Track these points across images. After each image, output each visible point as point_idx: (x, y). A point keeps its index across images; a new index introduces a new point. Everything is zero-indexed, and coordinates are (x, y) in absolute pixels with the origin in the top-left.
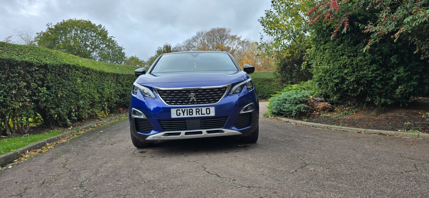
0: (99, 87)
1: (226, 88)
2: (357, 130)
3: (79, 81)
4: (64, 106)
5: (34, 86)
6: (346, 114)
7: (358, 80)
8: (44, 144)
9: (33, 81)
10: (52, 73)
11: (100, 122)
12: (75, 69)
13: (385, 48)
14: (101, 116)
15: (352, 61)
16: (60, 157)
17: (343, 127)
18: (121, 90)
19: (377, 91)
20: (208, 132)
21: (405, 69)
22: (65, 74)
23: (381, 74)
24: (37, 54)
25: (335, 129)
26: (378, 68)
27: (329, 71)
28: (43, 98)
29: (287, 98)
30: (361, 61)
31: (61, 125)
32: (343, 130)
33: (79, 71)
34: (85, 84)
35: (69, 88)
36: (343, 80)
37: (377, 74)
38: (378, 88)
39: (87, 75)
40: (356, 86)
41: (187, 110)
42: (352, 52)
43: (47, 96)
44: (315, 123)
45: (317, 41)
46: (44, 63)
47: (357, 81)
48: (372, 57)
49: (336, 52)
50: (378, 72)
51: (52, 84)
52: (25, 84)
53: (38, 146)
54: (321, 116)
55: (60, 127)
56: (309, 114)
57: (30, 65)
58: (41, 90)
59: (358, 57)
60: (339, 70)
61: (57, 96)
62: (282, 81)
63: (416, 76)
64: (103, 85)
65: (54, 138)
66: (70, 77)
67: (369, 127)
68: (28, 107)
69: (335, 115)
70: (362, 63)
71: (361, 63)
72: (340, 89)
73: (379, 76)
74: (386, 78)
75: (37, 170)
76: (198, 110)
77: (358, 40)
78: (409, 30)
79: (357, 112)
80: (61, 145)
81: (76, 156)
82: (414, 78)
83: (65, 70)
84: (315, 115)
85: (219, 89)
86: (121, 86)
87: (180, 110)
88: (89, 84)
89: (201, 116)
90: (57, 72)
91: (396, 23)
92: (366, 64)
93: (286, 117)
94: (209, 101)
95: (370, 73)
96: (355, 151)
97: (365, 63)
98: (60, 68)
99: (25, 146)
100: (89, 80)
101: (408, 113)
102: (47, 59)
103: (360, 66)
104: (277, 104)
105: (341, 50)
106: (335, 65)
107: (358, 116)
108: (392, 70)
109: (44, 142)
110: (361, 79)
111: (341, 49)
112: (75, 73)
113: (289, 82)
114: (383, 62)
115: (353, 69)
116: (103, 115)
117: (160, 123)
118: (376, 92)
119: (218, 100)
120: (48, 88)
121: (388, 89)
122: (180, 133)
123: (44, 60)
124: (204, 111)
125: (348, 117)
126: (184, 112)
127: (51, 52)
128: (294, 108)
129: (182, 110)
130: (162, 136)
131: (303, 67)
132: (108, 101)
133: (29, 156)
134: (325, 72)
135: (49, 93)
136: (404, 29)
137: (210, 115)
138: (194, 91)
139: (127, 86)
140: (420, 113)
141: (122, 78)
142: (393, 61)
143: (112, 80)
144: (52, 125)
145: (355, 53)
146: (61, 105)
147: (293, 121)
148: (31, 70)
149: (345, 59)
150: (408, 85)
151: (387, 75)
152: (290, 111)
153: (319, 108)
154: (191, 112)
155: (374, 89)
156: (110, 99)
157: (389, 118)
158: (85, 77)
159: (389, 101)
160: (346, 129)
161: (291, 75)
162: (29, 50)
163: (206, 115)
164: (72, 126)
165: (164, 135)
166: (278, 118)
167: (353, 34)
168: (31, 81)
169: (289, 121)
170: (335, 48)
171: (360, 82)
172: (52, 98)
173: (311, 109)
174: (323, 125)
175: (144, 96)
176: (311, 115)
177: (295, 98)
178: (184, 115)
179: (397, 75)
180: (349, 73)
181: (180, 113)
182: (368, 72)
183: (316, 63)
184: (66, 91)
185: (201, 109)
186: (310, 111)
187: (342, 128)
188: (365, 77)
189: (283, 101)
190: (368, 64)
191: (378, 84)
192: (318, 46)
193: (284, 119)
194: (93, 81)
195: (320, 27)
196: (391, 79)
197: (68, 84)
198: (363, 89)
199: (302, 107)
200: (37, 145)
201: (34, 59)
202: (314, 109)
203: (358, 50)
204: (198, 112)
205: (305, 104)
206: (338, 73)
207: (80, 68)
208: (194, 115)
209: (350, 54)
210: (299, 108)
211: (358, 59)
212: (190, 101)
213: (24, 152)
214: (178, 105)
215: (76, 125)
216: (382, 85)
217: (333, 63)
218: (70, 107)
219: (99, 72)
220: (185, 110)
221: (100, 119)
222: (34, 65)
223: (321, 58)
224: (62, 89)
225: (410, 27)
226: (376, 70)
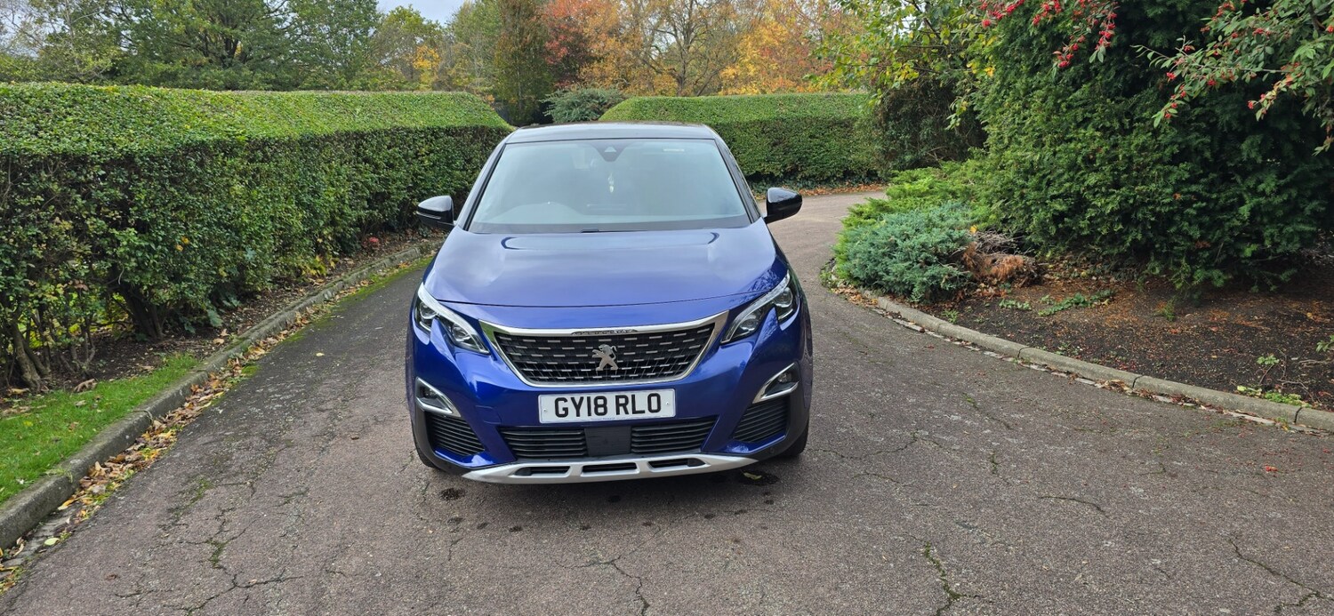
0: (303, 187)
1: (711, 326)
2: (1109, 375)
3: (238, 188)
4: (197, 275)
5: (95, 227)
6: (1081, 305)
7: (1126, 209)
8: (145, 425)
9: (92, 212)
10: (150, 178)
11: (312, 299)
12: (223, 154)
13: (1224, 112)
14: (314, 272)
15: (1115, 146)
16: (199, 502)
17: (1068, 360)
18: (372, 181)
19: (1184, 245)
20: (654, 465)
21: (1282, 182)
22: (193, 175)
23: (1204, 193)
24: (96, 119)
25: (1043, 363)
26: (1194, 172)
27: (1039, 170)
28: (129, 261)
29: (899, 242)
30: (1143, 148)
31: (193, 331)
32: (1065, 369)
33: (237, 156)
34: (259, 192)
35: (207, 215)
36: (1080, 205)
37: (1189, 192)
38: (1190, 238)
39: (262, 161)
40: (1121, 227)
41: (589, 399)
42: (1116, 115)
43: (140, 254)
44: (982, 330)
45: (1007, 59)
46: (121, 151)
47: (1125, 214)
48: (1180, 140)
49: (1065, 110)
50: (1194, 188)
51: (154, 216)
52: (67, 225)
53: (127, 437)
54: (1001, 305)
55: (188, 335)
56: (963, 293)
57: (78, 161)
58: (120, 238)
59: (1136, 136)
60: (1072, 174)
61: (172, 248)
62: (884, 152)
63: (1315, 203)
64: (313, 177)
65: (173, 396)
66: (210, 183)
67: (1146, 369)
68: (84, 293)
69: (1043, 305)
70: (1146, 156)
71: (1142, 159)
72: (1069, 230)
73: (1196, 202)
74: (1216, 204)
75: (133, 569)
76: (622, 401)
77: (1141, 77)
78: (1308, 86)
79: (1114, 295)
80: (198, 430)
81: (248, 499)
82: (1308, 212)
83: (192, 163)
84: (984, 297)
85: (691, 332)
86: (371, 169)
87: (565, 400)
88: (271, 190)
89: (631, 416)
90: (168, 173)
91: (1269, 50)
92: (1160, 161)
93: (892, 294)
94: (658, 369)
95: (1169, 190)
96: (1101, 517)
97: (1156, 156)
98: (175, 159)
99: (87, 442)
100: (268, 176)
101: (1273, 313)
102: (131, 131)
103: (1138, 164)
104: (866, 255)
105: (1084, 105)
106: (1058, 155)
107: (1117, 314)
108: (1239, 181)
109: (146, 417)
110: (1138, 208)
111: (1081, 103)
112: (224, 164)
113: (908, 158)
114: (1213, 155)
115: (1113, 175)
116: (320, 269)
117: (503, 436)
118: (1181, 248)
119: (685, 367)
120: (142, 228)
121: (1220, 238)
122: (568, 467)
123: (122, 139)
124: (641, 402)
125: (1083, 317)
126: (578, 407)
127: (141, 100)
128: (919, 277)
129: (573, 399)
130: (510, 474)
131: (954, 121)
132: (333, 223)
133: (104, 488)
134: (1026, 172)
135: (147, 244)
136: (1291, 83)
137: (660, 415)
138: (610, 340)
139: (391, 166)
140: (1309, 315)
141: (375, 142)
142: (1248, 155)
143: (341, 156)
144: (164, 332)
145: (1126, 121)
146: (187, 272)
147: (914, 317)
148: (83, 178)
149: (1093, 138)
150: (1284, 231)
151: (1223, 195)
152: (904, 284)
153: (997, 272)
154: (601, 406)
155: (1177, 238)
156: (338, 218)
157: (1213, 329)
158: (258, 170)
159: (1219, 277)
160: (1077, 368)
161: (916, 135)
162: (70, 107)
163: (648, 415)
164: (225, 330)
165: (518, 472)
166: (868, 293)
167: (1126, 58)
168: (86, 212)
169: (899, 314)
170: (1063, 96)
171: (1133, 216)
172: (156, 256)
173: (972, 276)
174: (1005, 344)
175: (452, 345)
176: (969, 297)
177: (923, 245)
178: (578, 415)
179: (1255, 200)
180: (1100, 187)
181: (566, 410)
182: (1162, 189)
183: (998, 134)
184: (201, 228)
185: (633, 397)
186: (969, 285)
187: (1063, 364)
188: (1149, 203)
189: (886, 249)
190: (1166, 159)
191: (1190, 224)
192: (1007, 75)
193: (885, 302)
194: (281, 175)
195: (1021, 24)
196: (1231, 208)
197: (205, 205)
198: (1139, 237)
199: (944, 274)
200: (123, 435)
201: (88, 141)
202: (982, 277)
203: (1138, 109)
204: (624, 406)
205: (954, 266)
206: (1067, 181)
207: (239, 145)
208: (611, 415)
209: (1108, 124)
210: (933, 277)
211: (1136, 142)
212: (598, 369)
213: (86, 471)
214: (561, 380)
215: (238, 322)
216: (1201, 226)
217: (1051, 145)
218: (214, 273)
219: (300, 142)
220: (582, 399)
221: (312, 283)
222: (91, 162)
223: (1017, 122)
224: (186, 225)
225: (1313, 78)
226: (1190, 182)
